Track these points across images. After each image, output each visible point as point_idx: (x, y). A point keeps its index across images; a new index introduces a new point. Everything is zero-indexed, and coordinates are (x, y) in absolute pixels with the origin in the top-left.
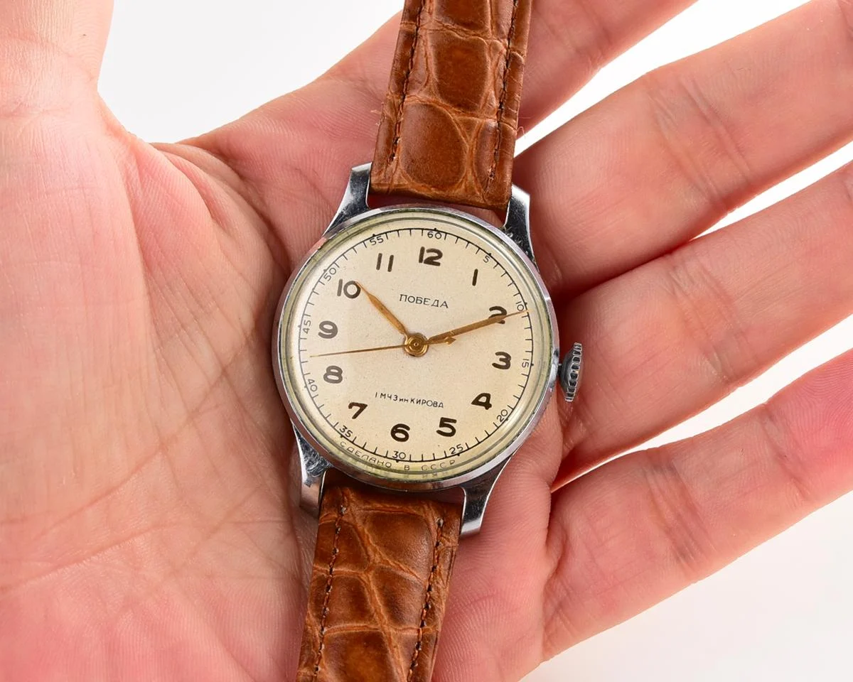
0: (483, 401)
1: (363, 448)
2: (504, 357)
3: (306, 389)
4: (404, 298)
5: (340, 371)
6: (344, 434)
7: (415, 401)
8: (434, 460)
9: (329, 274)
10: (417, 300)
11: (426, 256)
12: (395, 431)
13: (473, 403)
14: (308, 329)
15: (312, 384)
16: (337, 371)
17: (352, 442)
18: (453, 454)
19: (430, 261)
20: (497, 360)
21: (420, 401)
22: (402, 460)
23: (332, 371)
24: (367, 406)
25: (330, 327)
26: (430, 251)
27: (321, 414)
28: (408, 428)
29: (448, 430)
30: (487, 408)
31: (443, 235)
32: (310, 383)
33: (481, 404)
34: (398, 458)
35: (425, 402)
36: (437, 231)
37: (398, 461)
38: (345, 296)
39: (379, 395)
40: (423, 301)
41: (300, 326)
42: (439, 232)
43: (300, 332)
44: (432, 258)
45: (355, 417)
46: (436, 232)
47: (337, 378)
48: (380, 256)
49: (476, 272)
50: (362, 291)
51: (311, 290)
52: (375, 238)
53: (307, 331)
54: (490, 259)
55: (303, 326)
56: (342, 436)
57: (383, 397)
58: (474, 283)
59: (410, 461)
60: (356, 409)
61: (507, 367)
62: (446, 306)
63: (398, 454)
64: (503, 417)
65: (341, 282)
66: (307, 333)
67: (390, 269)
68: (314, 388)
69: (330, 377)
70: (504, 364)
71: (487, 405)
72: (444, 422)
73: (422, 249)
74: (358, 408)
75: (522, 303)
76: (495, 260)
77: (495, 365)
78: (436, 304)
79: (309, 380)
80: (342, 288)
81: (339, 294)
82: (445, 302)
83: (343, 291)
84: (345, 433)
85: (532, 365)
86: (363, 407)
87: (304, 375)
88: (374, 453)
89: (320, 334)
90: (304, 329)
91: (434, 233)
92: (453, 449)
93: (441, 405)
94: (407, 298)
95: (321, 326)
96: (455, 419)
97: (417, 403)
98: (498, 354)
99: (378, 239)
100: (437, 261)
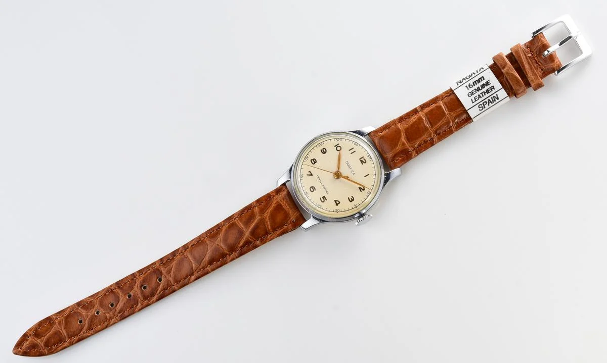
0: (337, 203)
1: (301, 184)
2: (352, 199)
5: (316, 162)
8: (313, 203)
9: (338, 140)
10: (349, 166)
11: (362, 159)
12: (312, 187)
13: (335, 201)
17: (301, 180)
19: (362, 161)
20: (350, 198)
22: (306, 195)
23: (314, 160)
24: (313, 176)
25: (325, 151)
26: (364, 159)
27: (302, 166)
28: (315, 190)
29: (323, 200)
33: (336, 203)
35: (325, 189)
38: (336, 148)
39: (318, 176)
40: (350, 168)
42: (371, 158)
45: (307, 175)
47: (313, 163)
48: (353, 148)
49: (368, 175)
50: (340, 151)
51: (330, 139)
53: (319, 146)
54: (374, 176)
57: (318, 178)
58: (365, 176)
59: (307, 198)
61: (351, 202)
62: (354, 174)
63: (307, 193)
64: (337, 211)
65: (339, 144)
67: (352, 153)
69: (312, 161)
71: (337, 205)
72: (324, 197)
73: (363, 157)
75: (370, 192)
78: (352, 171)
80: (337, 146)
81: (335, 146)
84: (301, 176)
85: (356, 207)
86: (311, 175)
88: (302, 187)
89: (321, 150)
92: (319, 205)
93: (328, 193)
94: (348, 163)
95: (323, 149)
96: (327, 200)
97: (323, 187)
98: (352, 197)
99: (357, 144)
100: (363, 163)
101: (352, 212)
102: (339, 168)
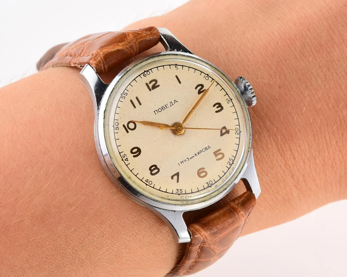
0: (224, 131)
1: (192, 193)
2: (217, 105)
3: (147, 186)
4: (156, 112)
5: (155, 166)
7: (197, 154)
8: (225, 174)
9: (116, 126)
10: (163, 108)
11: (151, 86)
12: (199, 174)
13: (221, 136)
14: (127, 158)
15: (148, 182)
16: (154, 167)
17: (186, 194)
18: (231, 165)
19: (154, 87)
20: (216, 109)
21: (199, 152)
22: (212, 185)
23: (152, 168)
24: (179, 172)
25: (135, 150)
26: (151, 82)
27: (162, 191)
28: (204, 168)
29: (221, 156)
30: (228, 133)
31: (150, 71)
32: (147, 182)
33: (225, 133)
34: (210, 185)
35: (201, 151)
37: (210, 187)
38: (131, 131)
39: (180, 163)
40: (165, 107)
41: (122, 160)
42: (147, 71)
43: (125, 163)
44: (154, 85)
45: (178, 181)
46: (146, 72)
47: (156, 171)
48: (131, 101)
49: (177, 77)
50: (136, 123)
51: (114, 140)
52: (123, 95)
55: (124, 159)
56: (179, 194)
57: (182, 163)
58: (180, 82)
59: (216, 182)
60: (175, 177)
61: (222, 108)
62: (176, 101)
63: (208, 183)
64: (237, 132)
65: (124, 126)
66: (128, 160)
67: (140, 104)
68: (150, 183)
69: (153, 172)
70: (220, 108)
71: (228, 132)
72: (216, 153)
73: (147, 84)
74: (176, 177)
75: (206, 76)
76: (180, 65)
77: (217, 112)
78: (172, 104)
79: (146, 181)
80: (127, 128)
81: (128, 132)
82: (175, 100)
85: (231, 100)
86: (177, 174)
87: (141, 180)
88: (198, 191)
89: (134, 156)
91: (146, 73)
92: (229, 163)
93: (209, 147)
94: (158, 111)
95: (132, 152)
96: (219, 149)
97: (198, 154)
98: (214, 106)
99: (125, 95)
100: (157, 85)
101: (238, 106)
102: (167, 126)
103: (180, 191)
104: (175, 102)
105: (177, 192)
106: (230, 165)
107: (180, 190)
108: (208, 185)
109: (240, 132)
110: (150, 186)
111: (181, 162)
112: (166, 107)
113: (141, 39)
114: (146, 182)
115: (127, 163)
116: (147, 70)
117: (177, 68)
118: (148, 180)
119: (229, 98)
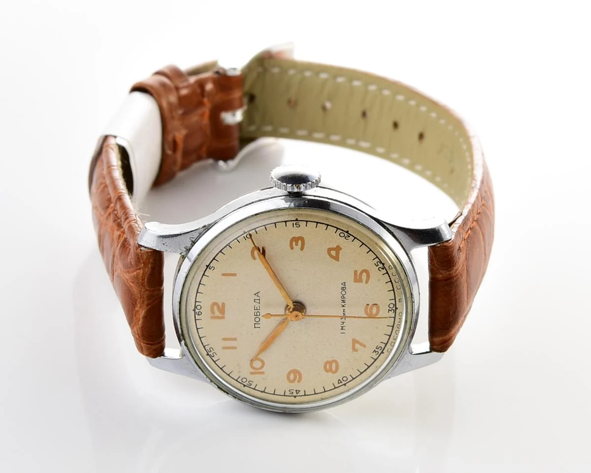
0: (335, 252)
1: (390, 336)
2: (294, 243)
3: (347, 384)
4: (256, 326)
5: (327, 363)
6: (380, 352)
7: (343, 304)
8: (391, 281)
9: (247, 382)
10: (257, 315)
11: (217, 313)
12: (371, 316)
13: (338, 261)
14: (296, 391)
15: (342, 381)
16: (328, 365)
17: (386, 344)
19: (222, 309)
20: (297, 248)
21: (342, 300)
22: (395, 305)
23: (328, 368)
24: (353, 339)
25: (292, 375)
26: (213, 312)
27: (365, 370)
28: (368, 305)
29: (364, 276)
30: (341, 249)
31: (197, 304)
32: (341, 382)
33: (338, 254)
34: (394, 308)
35: (343, 297)
36: (195, 308)
37: (396, 308)
38: (263, 369)
39: (342, 331)
40: (256, 311)
41: (295, 397)
42: (196, 307)
43: (300, 396)
44: (219, 310)
45: (364, 346)
46: (196, 310)
47: (334, 364)
48: (224, 348)
49: (223, 275)
50: (257, 357)
51: (264, 393)
52: (209, 353)
54: (211, 265)
55: (295, 394)
57: (344, 328)
58: (235, 275)
59: (395, 299)
60: (357, 346)
61: (302, 239)
62: (258, 293)
63: (390, 309)
64: (346, 236)
65: (252, 373)
66: (299, 391)
67: (235, 339)
68: (345, 379)
69: (334, 369)
70: (300, 242)
71: (338, 249)
72: (357, 279)
73: (213, 318)
74: (357, 344)
76: (212, 261)
77: (302, 249)
78: (258, 301)
79: (339, 383)
80: (257, 372)
81: (263, 373)
82: (255, 294)
83: (260, 371)
85: (297, 220)
86: (355, 341)
87: (335, 388)
88: (393, 327)
89: (299, 382)
90: (297, 393)
91: (197, 311)
92: (380, 269)
93: (344, 284)
94: (257, 323)
95: (292, 381)
96: (353, 272)
97: (344, 302)
98: (292, 248)
99: (211, 351)
100: (221, 305)
101: (311, 216)
103: (378, 349)
104: (258, 296)
105: (377, 353)
106: (383, 269)
107: (376, 348)
108: (393, 311)
109: (347, 232)
110: (350, 381)
111: (342, 329)
112: (257, 309)
113: (146, 280)
114: (341, 384)
115: (302, 393)
116: (194, 307)
117: (213, 268)
118: (339, 380)
119: (292, 222)
